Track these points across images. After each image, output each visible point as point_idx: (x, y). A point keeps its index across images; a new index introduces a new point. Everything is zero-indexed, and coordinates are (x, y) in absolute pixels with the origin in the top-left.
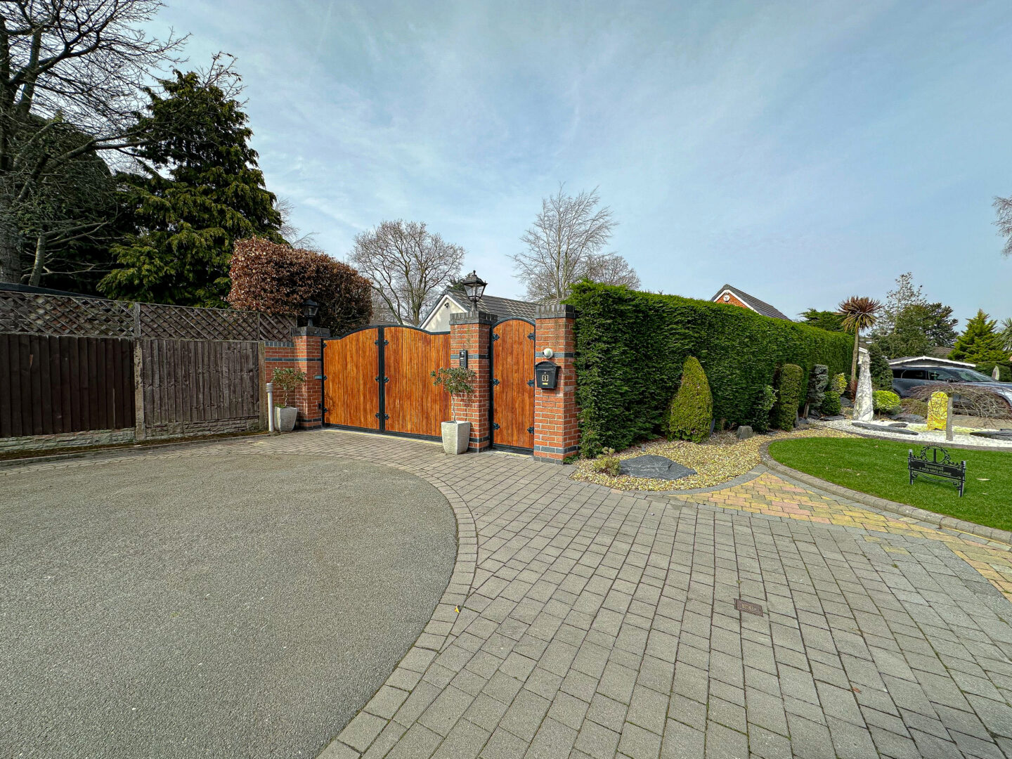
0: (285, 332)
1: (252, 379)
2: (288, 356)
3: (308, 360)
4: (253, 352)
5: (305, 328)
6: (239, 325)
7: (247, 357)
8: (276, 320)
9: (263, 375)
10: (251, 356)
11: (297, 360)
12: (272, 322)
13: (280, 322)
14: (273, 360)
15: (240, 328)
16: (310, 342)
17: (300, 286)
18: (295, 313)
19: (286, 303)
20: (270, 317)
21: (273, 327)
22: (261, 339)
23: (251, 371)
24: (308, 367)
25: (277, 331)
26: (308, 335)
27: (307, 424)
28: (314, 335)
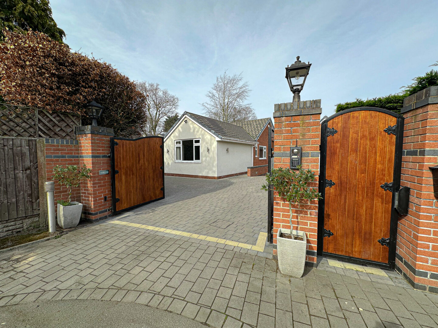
0: (69, 130)
1: (29, 178)
2: (72, 153)
3: (93, 157)
4: (30, 150)
5: (89, 126)
6: (11, 120)
7: (23, 155)
8: (58, 118)
9: (43, 172)
10: (28, 153)
11: (81, 157)
12: (54, 120)
13: (63, 120)
14: (55, 157)
15: (12, 124)
16: (94, 139)
17: (83, 86)
18: (79, 113)
19: (69, 102)
20: (51, 115)
21: (55, 125)
22: (40, 136)
23: (29, 168)
24: (93, 163)
25: (59, 129)
26: (92, 133)
27: (93, 217)
28: (99, 133)
